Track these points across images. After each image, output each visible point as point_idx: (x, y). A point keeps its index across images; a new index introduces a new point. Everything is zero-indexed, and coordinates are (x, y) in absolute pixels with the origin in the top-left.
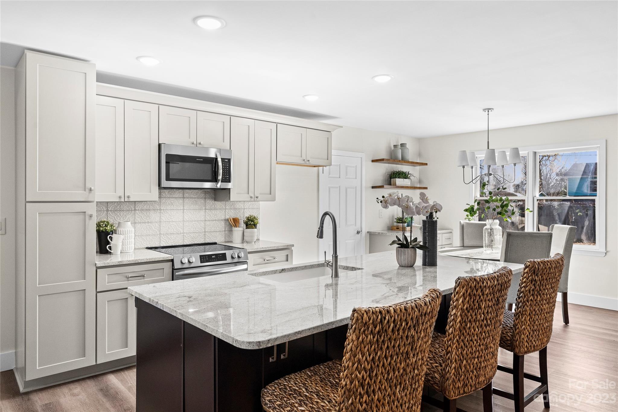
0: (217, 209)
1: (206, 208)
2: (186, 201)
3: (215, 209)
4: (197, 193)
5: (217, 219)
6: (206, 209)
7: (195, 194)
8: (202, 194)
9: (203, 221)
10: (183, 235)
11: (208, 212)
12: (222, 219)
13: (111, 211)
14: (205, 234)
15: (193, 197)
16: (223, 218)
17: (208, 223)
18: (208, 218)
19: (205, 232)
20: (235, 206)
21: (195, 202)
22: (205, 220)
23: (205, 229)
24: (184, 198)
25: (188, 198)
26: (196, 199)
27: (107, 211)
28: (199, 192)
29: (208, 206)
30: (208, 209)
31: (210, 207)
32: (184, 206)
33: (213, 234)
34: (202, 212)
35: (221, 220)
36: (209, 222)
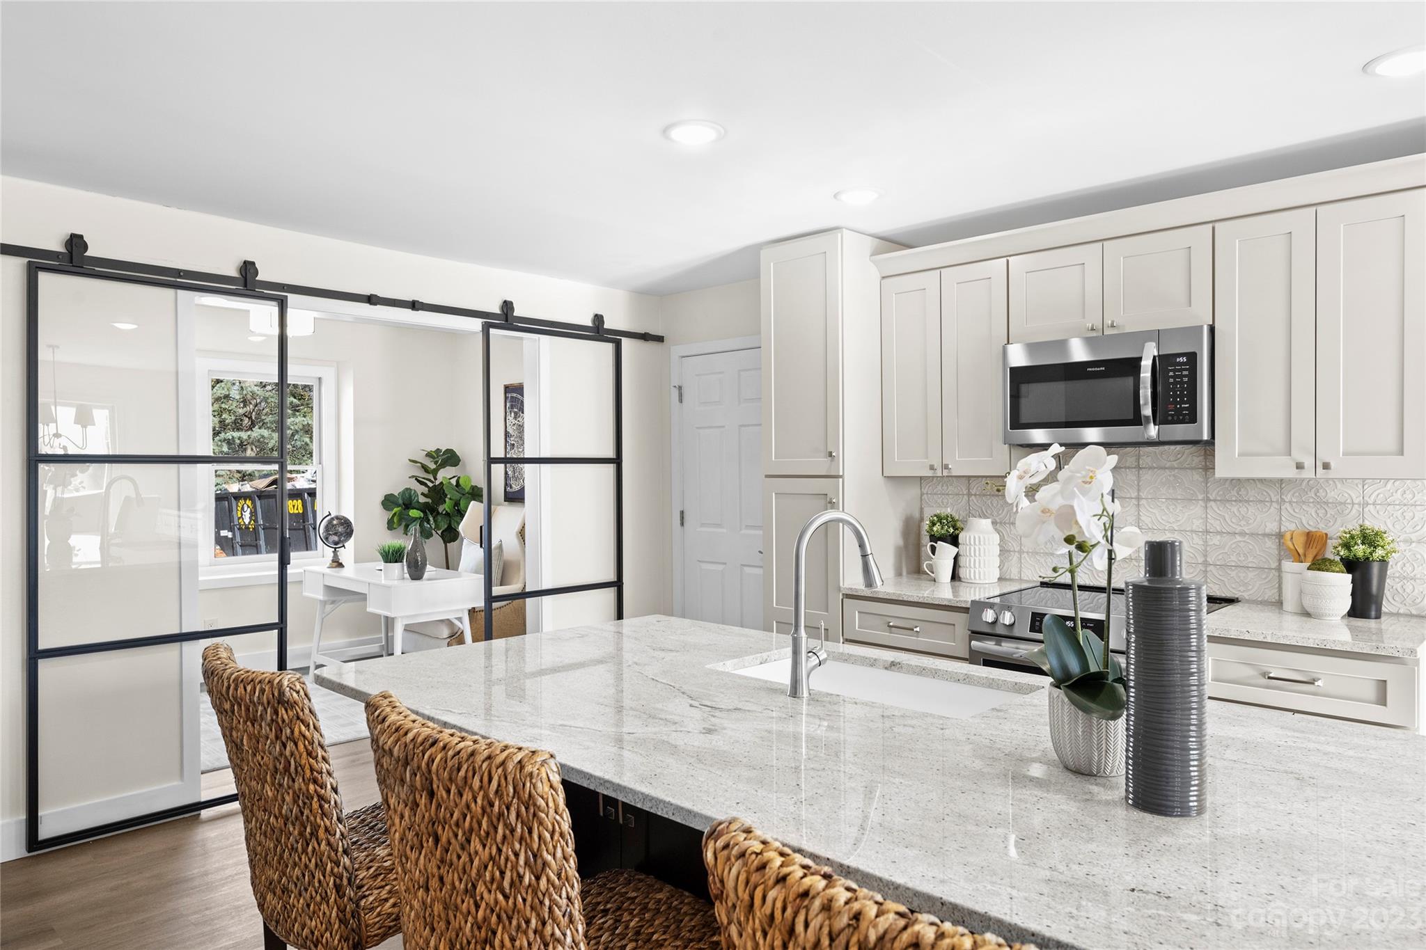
0: (1248, 501)
1: (1208, 497)
2: (1147, 476)
3: (1240, 501)
4: (1179, 456)
5: (1247, 532)
6: (1207, 500)
7: (1172, 458)
8: (1194, 458)
9: (1200, 534)
10: (1137, 564)
11: (1216, 509)
12: (1268, 531)
13: (975, 495)
14: (1206, 571)
15: (1167, 466)
16: (1272, 527)
17: (1216, 540)
18: (1216, 525)
19: (1206, 563)
20: (1322, 493)
21: (1172, 478)
22: (1207, 532)
23: (1205, 556)
24: (1139, 468)
25: (1150, 468)
26: (1176, 471)
27: (969, 495)
28: (1187, 451)
29: (1216, 492)
30: (1215, 501)
31: (1221, 493)
32: (1139, 490)
33: (1233, 574)
34: (1197, 509)
35: (1265, 535)
36: (1218, 537)
